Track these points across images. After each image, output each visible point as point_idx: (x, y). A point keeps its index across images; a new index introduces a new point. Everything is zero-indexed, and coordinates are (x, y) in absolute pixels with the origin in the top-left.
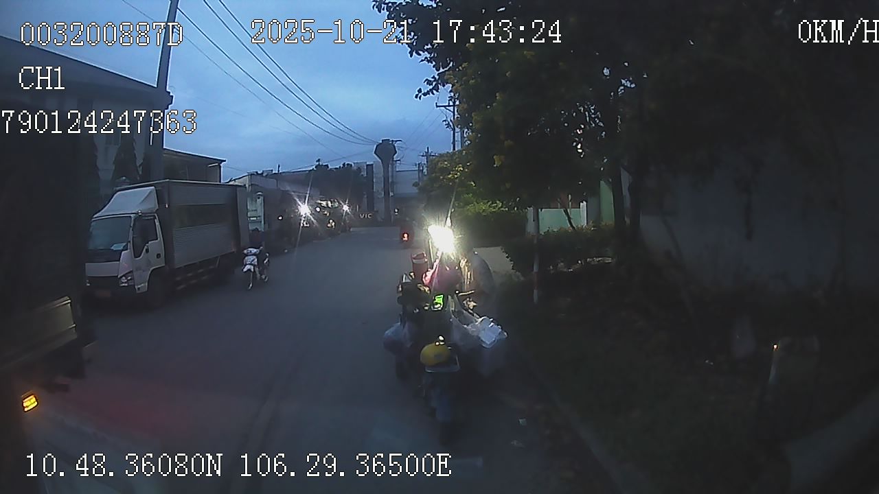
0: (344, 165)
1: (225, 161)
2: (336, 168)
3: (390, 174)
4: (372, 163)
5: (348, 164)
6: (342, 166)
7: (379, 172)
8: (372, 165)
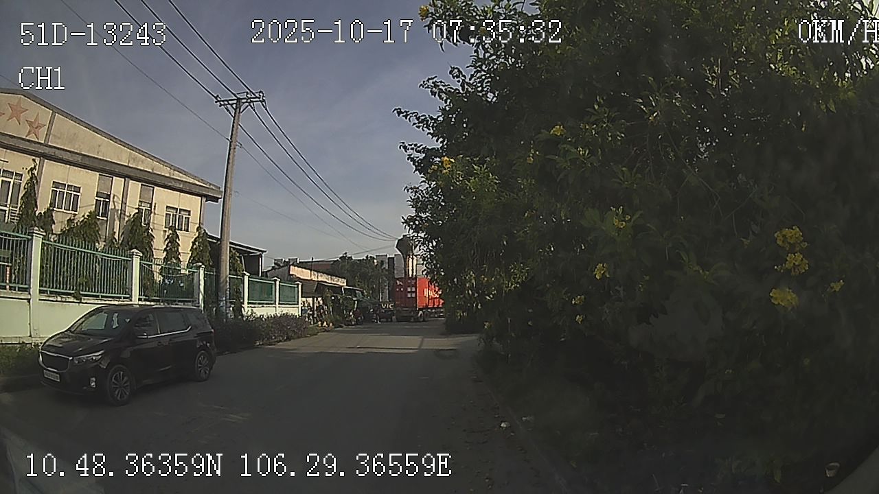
0: (367, 257)
1: (265, 252)
2: (358, 260)
3: (410, 268)
4: (393, 256)
5: (371, 257)
6: (365, 258)
7: (399, 264)
8: (393, 258)
